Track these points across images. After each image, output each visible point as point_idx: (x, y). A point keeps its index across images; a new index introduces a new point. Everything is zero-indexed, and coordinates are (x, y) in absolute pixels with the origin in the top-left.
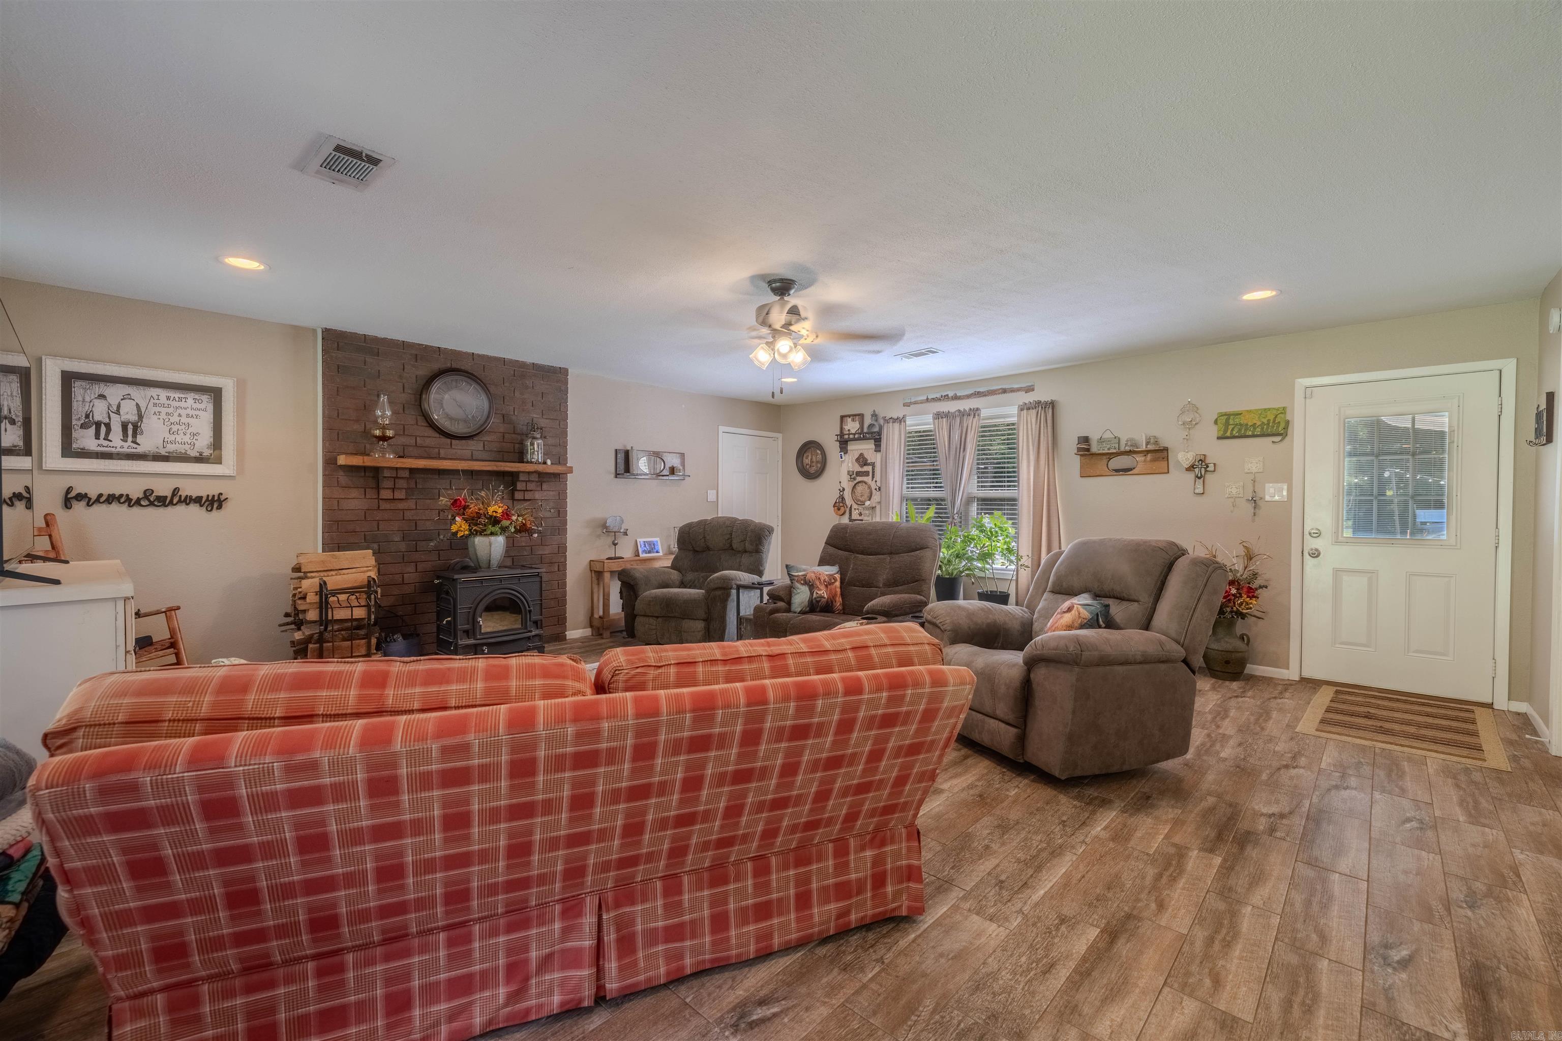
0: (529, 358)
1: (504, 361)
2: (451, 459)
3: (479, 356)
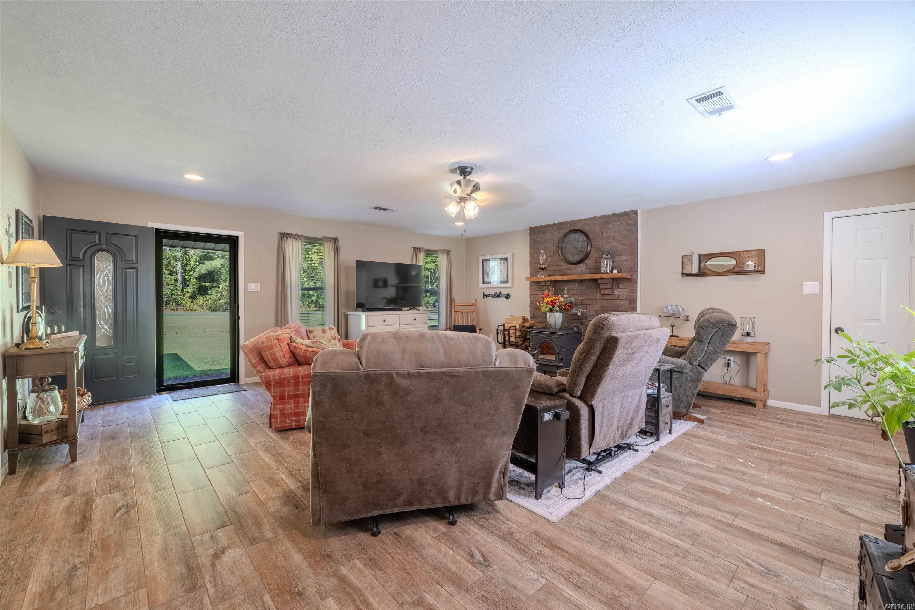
0: (610, 212)
1: (596, 218)
2: (572, 275)
3: (584, 219)
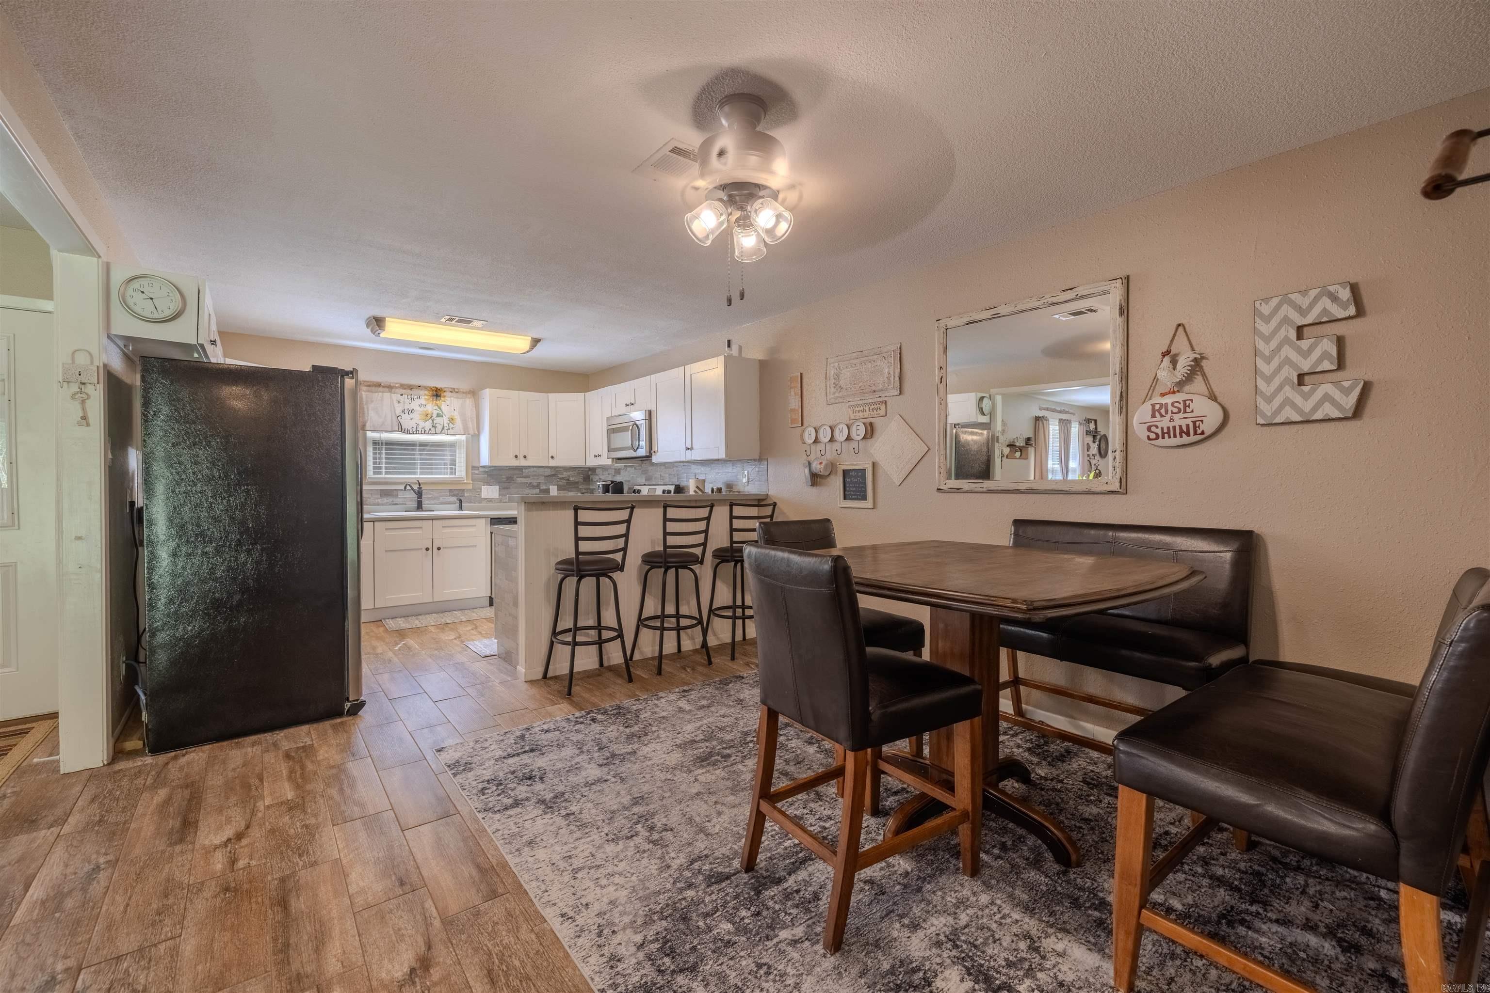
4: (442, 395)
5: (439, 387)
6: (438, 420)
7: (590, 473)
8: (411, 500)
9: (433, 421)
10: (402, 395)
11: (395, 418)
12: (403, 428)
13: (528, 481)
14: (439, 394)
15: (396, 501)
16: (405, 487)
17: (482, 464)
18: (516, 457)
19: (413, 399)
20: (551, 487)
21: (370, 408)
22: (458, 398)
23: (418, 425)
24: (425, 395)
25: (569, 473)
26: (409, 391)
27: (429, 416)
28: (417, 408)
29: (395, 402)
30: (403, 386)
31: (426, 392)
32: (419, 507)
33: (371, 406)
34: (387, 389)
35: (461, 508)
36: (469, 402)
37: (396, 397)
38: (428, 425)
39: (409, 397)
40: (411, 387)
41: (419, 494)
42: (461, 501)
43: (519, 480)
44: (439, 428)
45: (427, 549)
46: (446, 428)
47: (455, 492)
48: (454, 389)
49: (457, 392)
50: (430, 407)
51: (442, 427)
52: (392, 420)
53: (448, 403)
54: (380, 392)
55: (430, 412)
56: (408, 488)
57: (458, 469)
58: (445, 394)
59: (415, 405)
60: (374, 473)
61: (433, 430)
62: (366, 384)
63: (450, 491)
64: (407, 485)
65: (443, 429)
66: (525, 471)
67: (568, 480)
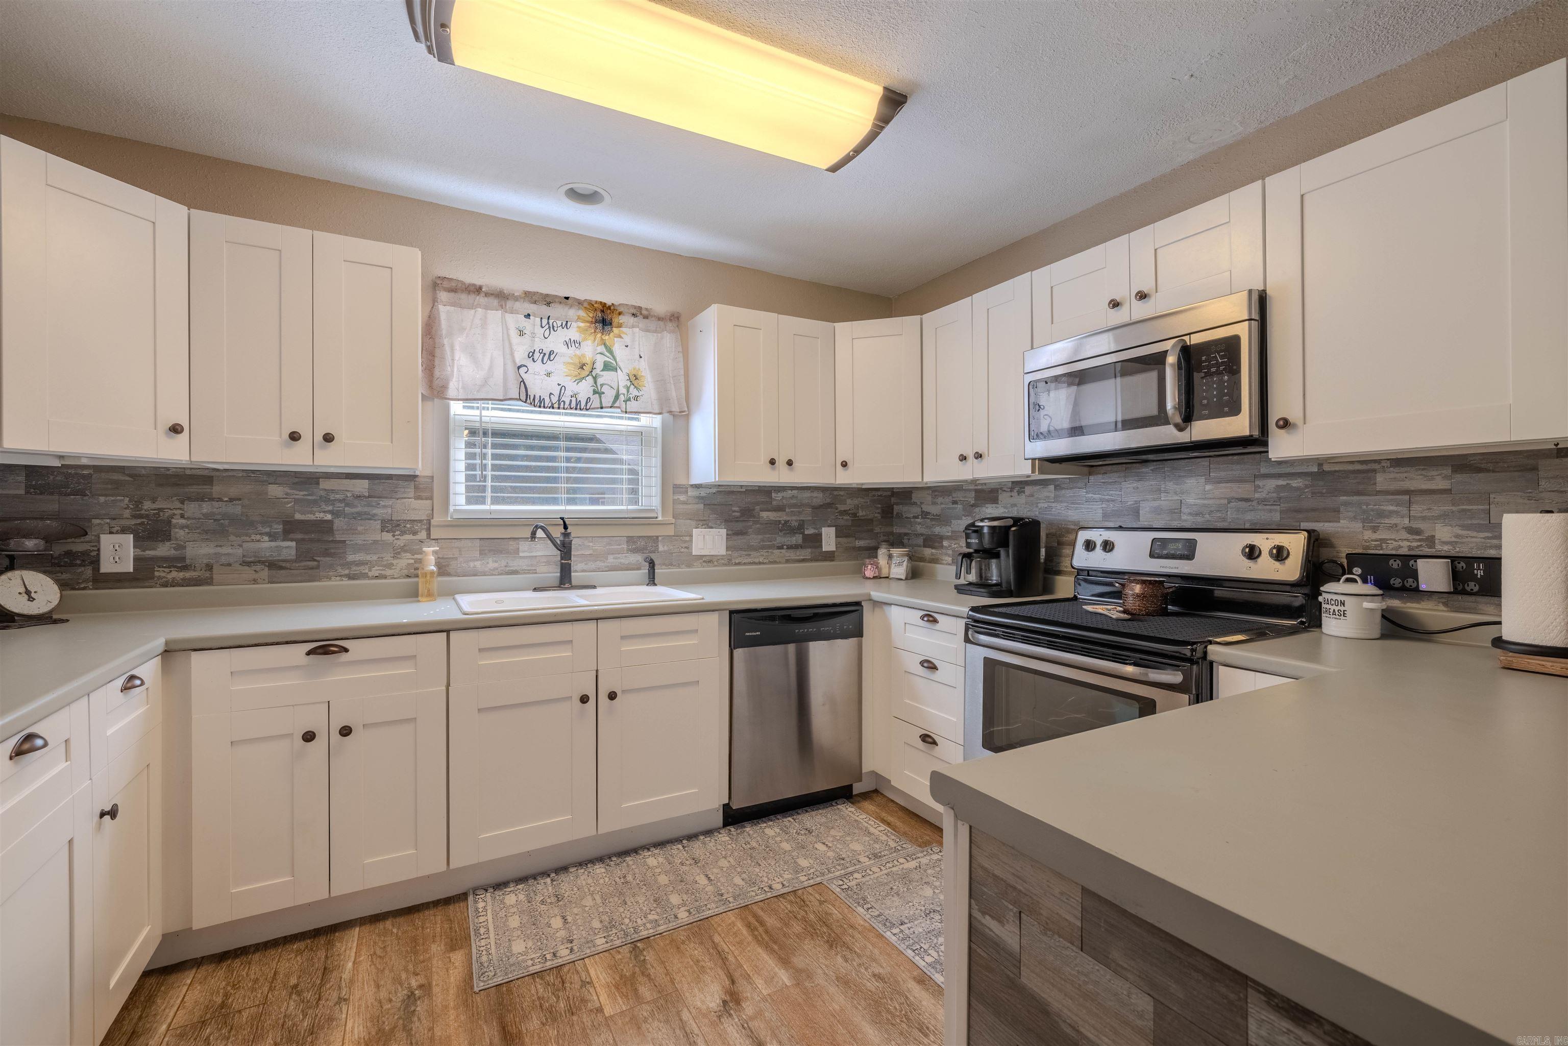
4: (616, 321)
5: (609, 303)
6: (606, 377)
7: (893, 500)
8: (548, 563)
9: (595, 379)
10: (527, 316)
11: (511, 370)
12: (530, 393)
13: (782, 517)
14: (608, 318)
15: (516, 564)
16: (534, 534)
17: (695, 481)
18: (772, 462)
19: (552, 328)
20: (825, 530)
21: (457, 347)
22: (647, 331)
23: (563, 388)
24: (579, 318)
25: (856, 501)
26: (544, 310)
27: (587, 368)
28: (560, 348)
29: (513, 333)
30: (531, 297)
31: (582, 313)
32: (565, 580)
33: (459, 340)
34: (495, 302)
35: (652, 580)
36: (669, 340)
37: (514, 321)
38: (584, 389)
39: (545, 322)
40: (548, 300)
41: (565, 549)
42: (652, 564)
43: (765, 515)
44: (608, 399)
45: (584, 699)
46: (622, 398)
47: (641, 543)
48: (640, 308)
49: (646, 317)
50: (590, 349)
51: (614, 393)
52: (505, 379)
53: (627, 339)
54: (479, 306)
55: (588, 359)
56: (540, 533)
57: (643, 491)
58: (622, 319)
59: (556, 341)
60: (469, 501)
61: (595, 399)
62: (446, 284)
63: (630, 539)
64: (536, 528)
65: (617, 397)
66: (777, 496)
67: (855, 515)
